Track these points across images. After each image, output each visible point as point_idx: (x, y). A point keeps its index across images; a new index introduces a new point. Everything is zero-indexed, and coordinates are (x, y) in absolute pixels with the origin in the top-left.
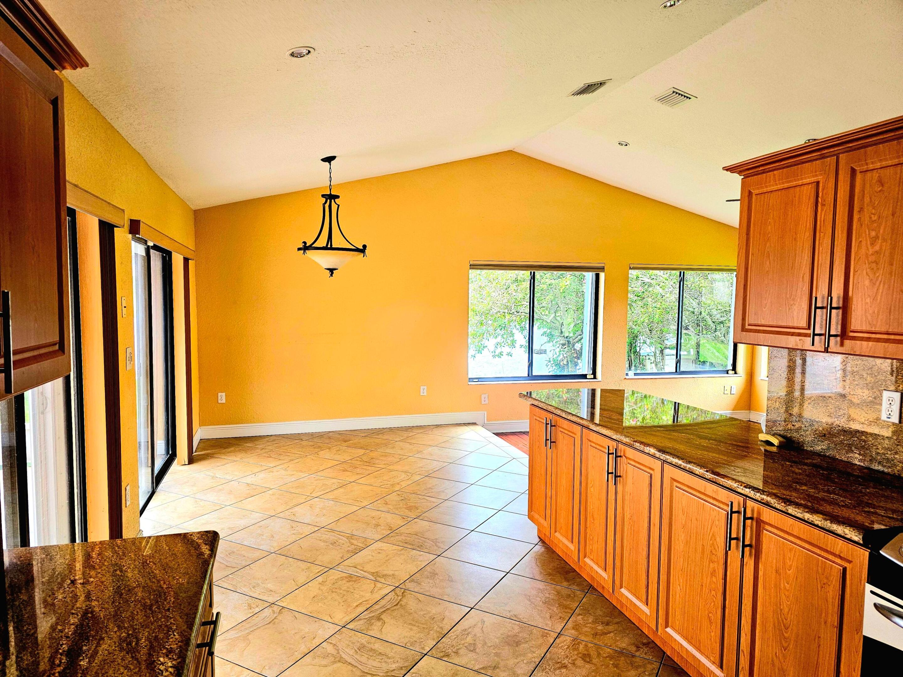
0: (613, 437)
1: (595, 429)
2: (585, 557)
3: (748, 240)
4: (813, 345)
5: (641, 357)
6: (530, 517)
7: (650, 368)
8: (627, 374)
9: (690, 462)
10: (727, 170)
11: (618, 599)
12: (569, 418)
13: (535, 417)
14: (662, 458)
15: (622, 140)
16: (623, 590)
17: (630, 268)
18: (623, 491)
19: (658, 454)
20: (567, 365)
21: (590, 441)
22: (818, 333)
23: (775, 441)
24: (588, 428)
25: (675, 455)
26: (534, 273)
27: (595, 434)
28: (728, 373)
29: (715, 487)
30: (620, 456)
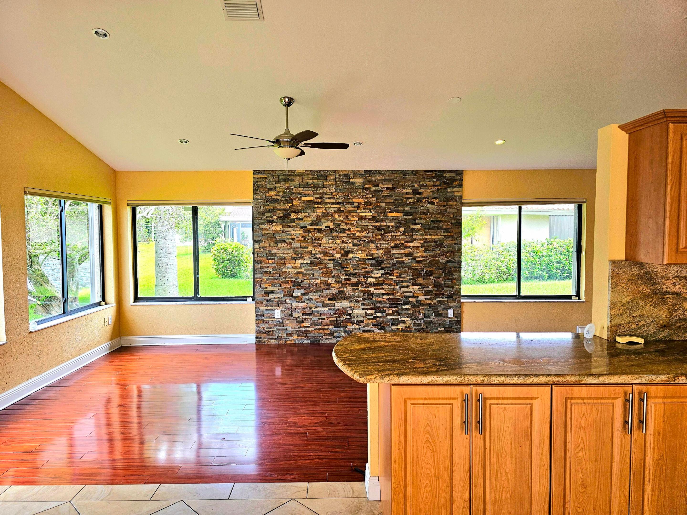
17: (26, 193)
28: (100, 305)
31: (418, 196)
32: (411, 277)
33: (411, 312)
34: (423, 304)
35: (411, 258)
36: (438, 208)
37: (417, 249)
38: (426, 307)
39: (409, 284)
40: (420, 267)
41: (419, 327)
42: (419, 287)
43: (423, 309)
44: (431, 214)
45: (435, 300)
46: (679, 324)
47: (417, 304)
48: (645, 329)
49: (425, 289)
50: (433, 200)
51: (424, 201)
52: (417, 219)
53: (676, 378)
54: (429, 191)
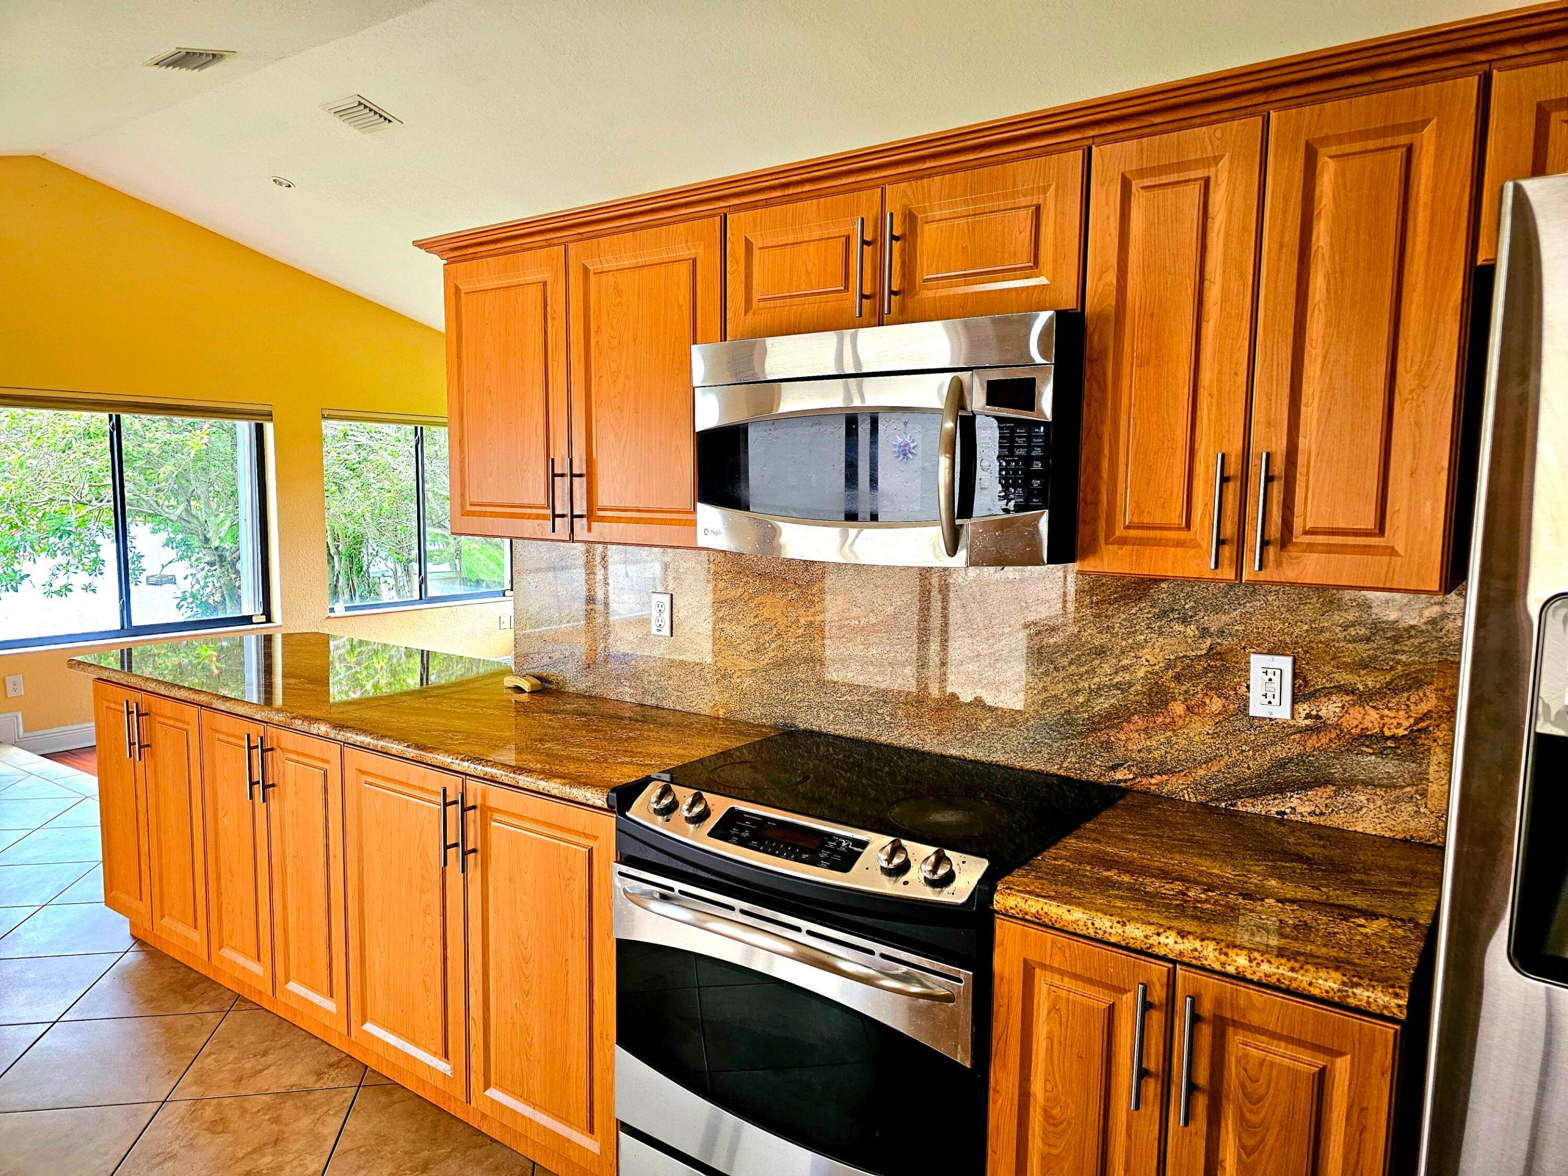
0: (256, 717)
1: (222, 708)
2: (221, 948)
3: (459, 366)
4: (554, 531)
5: (371, 580)
6: (110, 902)
7: (387, 595)
8: (332, 610)
9: (383, 737)
10: (420, 246)
11: (286, 1005)
12: (172, 695)
13: (106, 704)
14: (339, 737)
15: (281, 174)
16: (293, 987)
17: (323, 417)
18: (281, 810)
19: (333, 733)
20: (223, 602)
21: (217, 731)
22: (561, 513)
23: (526, 686)
24: (209, 708)
25: (360, 730)
26: (118, 417)
27: (224, 717)
28: (504, 595)
29: (421, 769)
30: (272, 749)
46: (610, 666)
48: (561, 668)
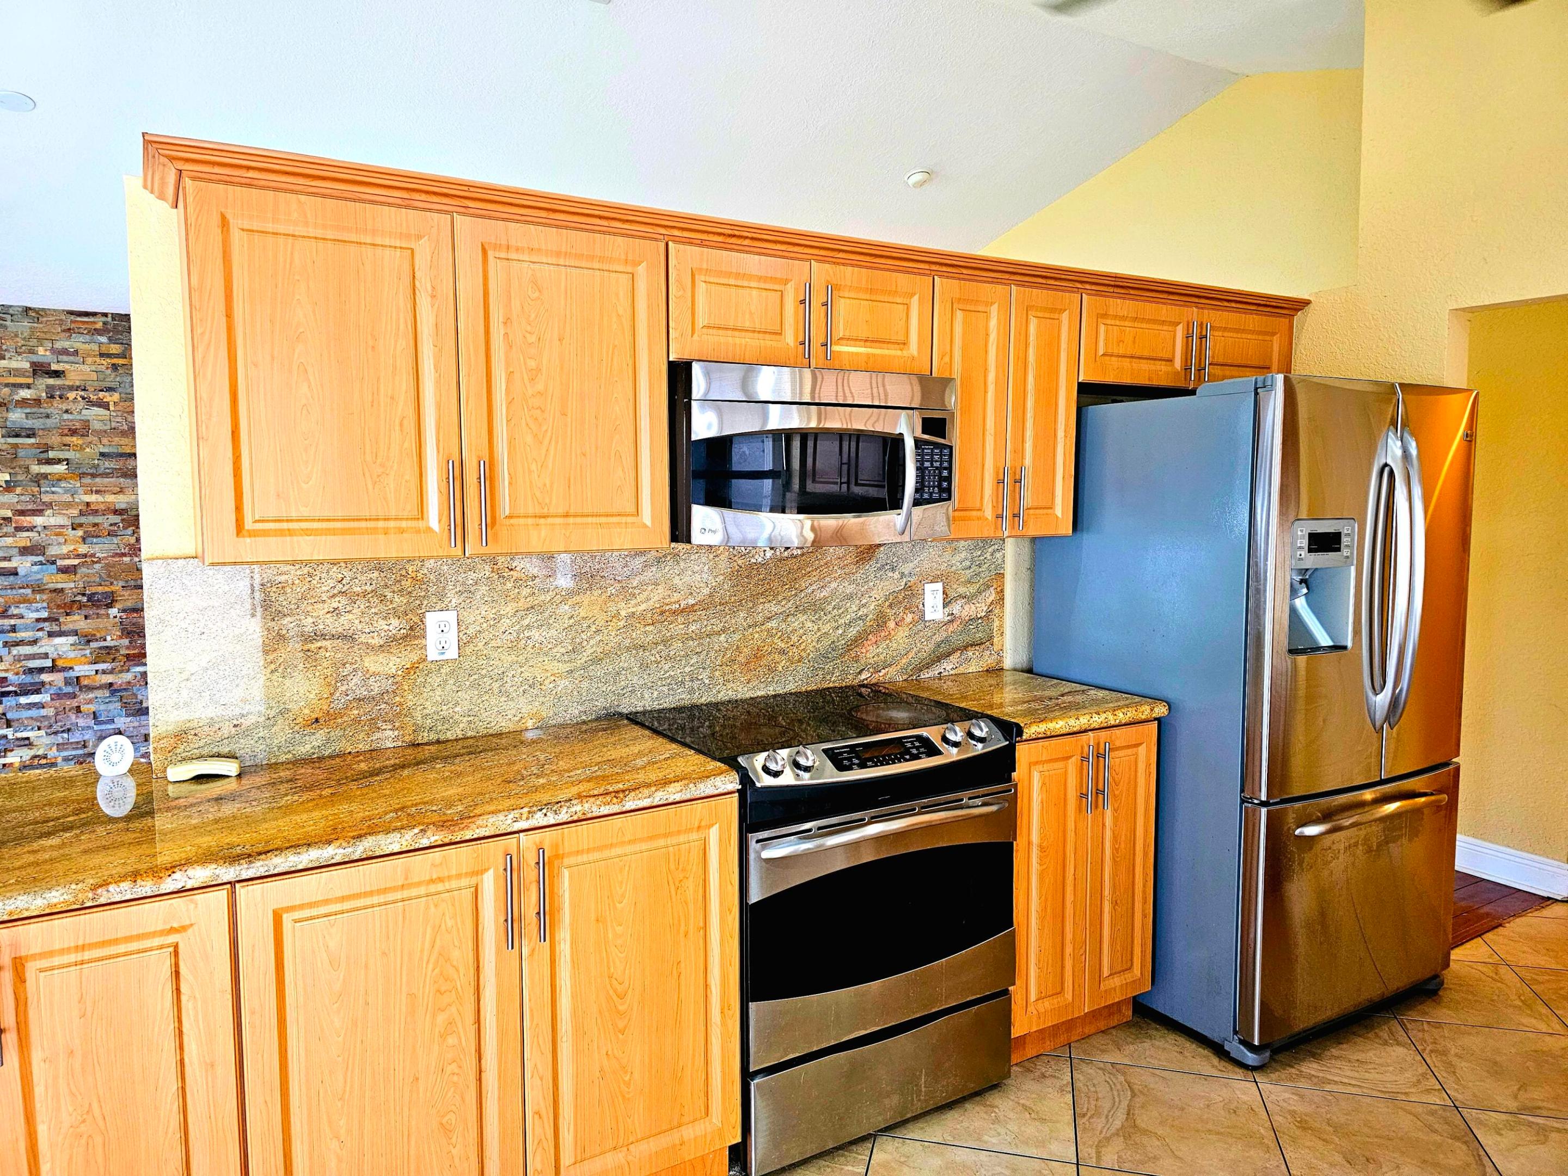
31: (51, 381)
32: (45, 614)
33: (50, 712)
34: (86, 686)
35: (40, 558)
36: (119, 419)
37: (57, 534)
38: (99, 693)
39: (40, 634)
40: (72, 585)
41: (80, 752)
42: (72, 639)
43: (90, 702)
44: (100, 434)
45: (128, 671)
46: (356, 712)
47: (69, 689)
48: (260, 735)
49: (94, 645)
50: (101, 394)
51: (71, 395)
52: (52, 449)
53: (99, 891)
54: (86, 368)
